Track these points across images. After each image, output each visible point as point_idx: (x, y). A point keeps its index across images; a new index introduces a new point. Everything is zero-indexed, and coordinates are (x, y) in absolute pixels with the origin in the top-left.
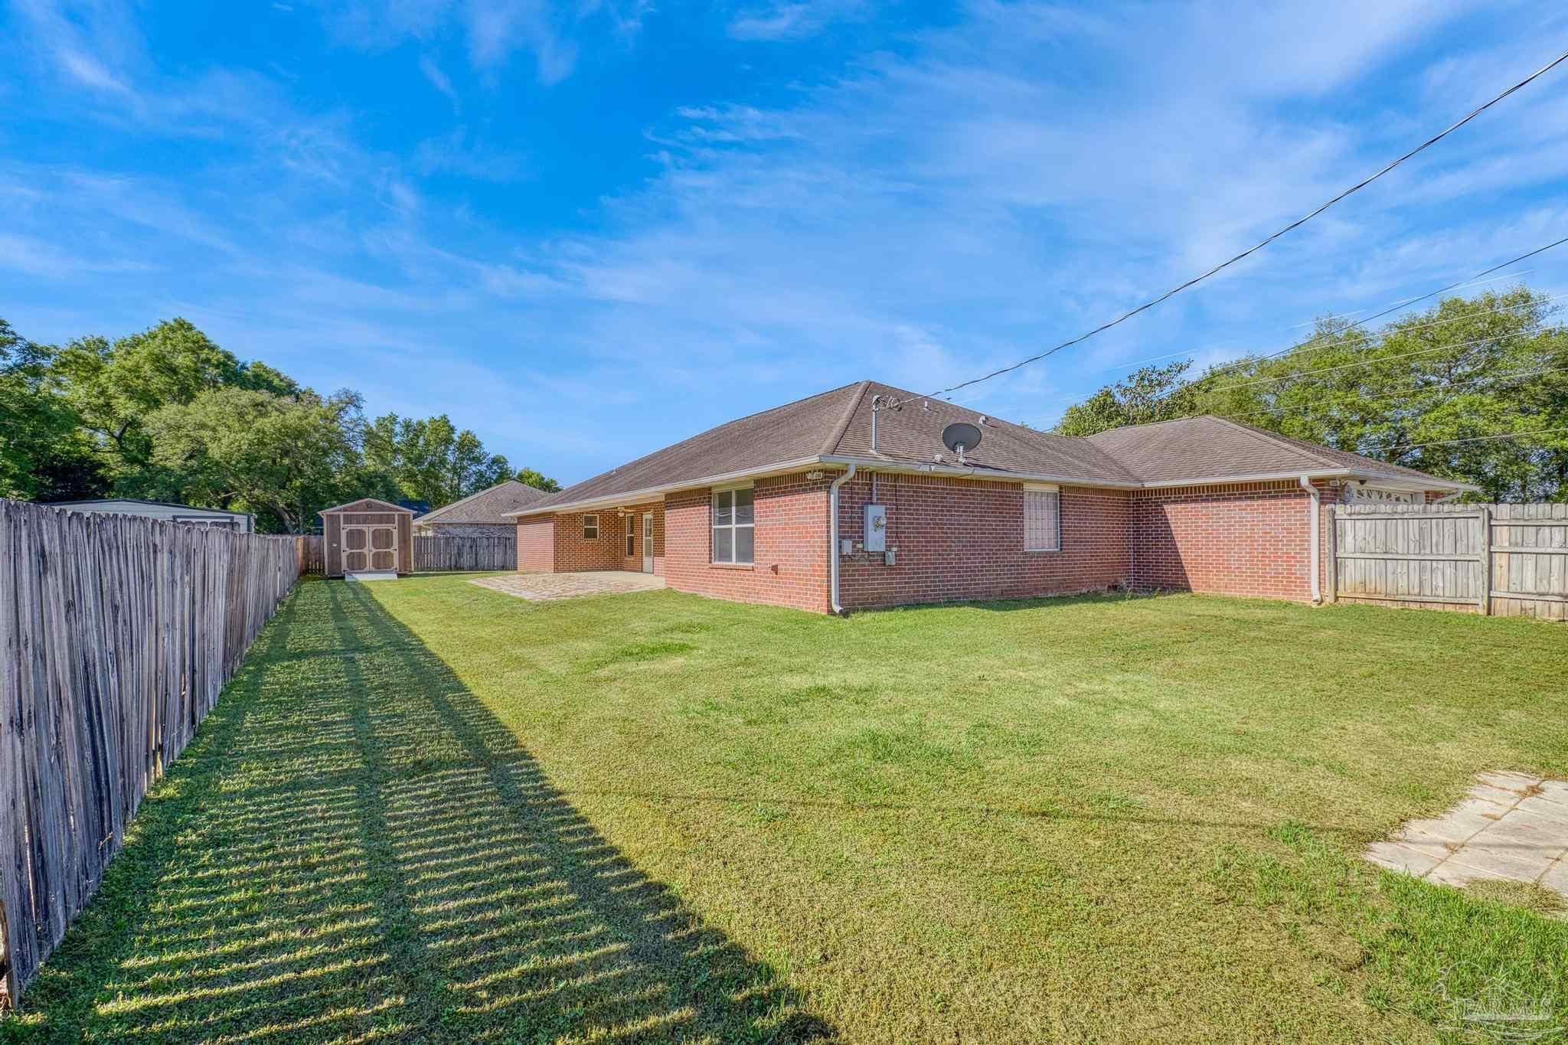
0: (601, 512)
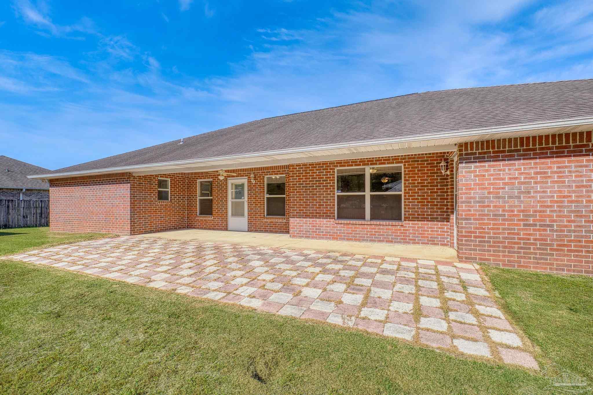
0: (171, 176)
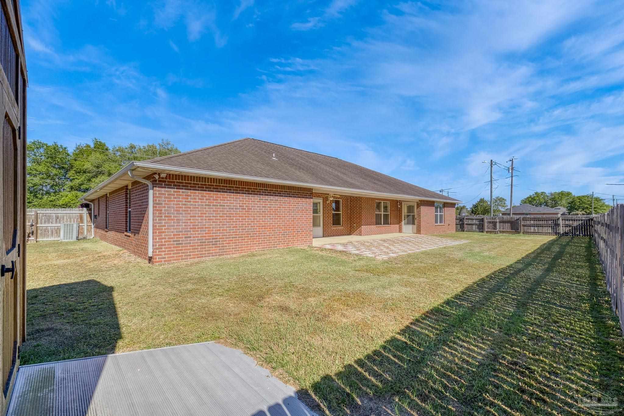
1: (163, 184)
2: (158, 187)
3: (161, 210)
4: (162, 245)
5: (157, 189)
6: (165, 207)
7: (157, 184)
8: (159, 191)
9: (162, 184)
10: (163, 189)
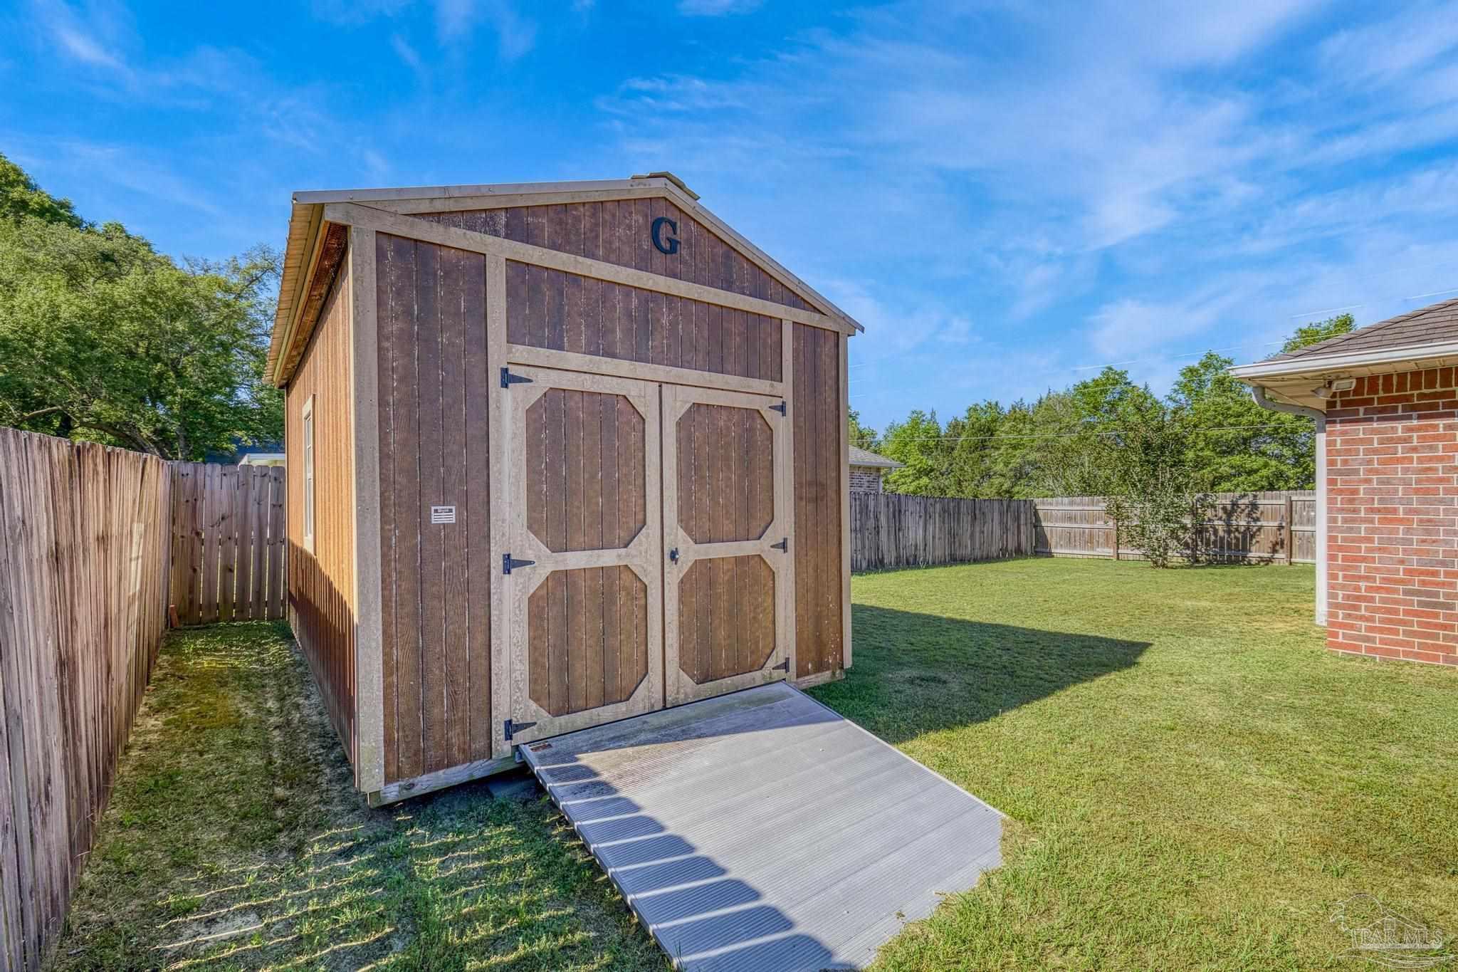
1: (1362, 409)
2: (1341, 422)
3: (1355, 492)
4: (1358, 598)
5: (1338, 427)
6: (1368, 481)
7: (1338, 414)
8: (1343, 433)
9: (1357, 412)
10: (1361, 427)
